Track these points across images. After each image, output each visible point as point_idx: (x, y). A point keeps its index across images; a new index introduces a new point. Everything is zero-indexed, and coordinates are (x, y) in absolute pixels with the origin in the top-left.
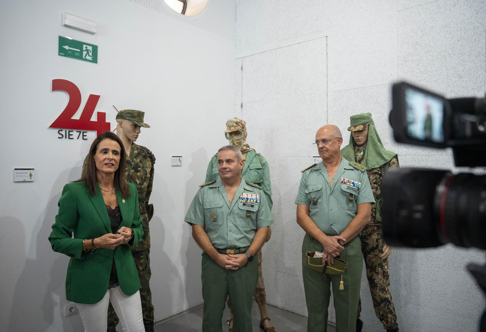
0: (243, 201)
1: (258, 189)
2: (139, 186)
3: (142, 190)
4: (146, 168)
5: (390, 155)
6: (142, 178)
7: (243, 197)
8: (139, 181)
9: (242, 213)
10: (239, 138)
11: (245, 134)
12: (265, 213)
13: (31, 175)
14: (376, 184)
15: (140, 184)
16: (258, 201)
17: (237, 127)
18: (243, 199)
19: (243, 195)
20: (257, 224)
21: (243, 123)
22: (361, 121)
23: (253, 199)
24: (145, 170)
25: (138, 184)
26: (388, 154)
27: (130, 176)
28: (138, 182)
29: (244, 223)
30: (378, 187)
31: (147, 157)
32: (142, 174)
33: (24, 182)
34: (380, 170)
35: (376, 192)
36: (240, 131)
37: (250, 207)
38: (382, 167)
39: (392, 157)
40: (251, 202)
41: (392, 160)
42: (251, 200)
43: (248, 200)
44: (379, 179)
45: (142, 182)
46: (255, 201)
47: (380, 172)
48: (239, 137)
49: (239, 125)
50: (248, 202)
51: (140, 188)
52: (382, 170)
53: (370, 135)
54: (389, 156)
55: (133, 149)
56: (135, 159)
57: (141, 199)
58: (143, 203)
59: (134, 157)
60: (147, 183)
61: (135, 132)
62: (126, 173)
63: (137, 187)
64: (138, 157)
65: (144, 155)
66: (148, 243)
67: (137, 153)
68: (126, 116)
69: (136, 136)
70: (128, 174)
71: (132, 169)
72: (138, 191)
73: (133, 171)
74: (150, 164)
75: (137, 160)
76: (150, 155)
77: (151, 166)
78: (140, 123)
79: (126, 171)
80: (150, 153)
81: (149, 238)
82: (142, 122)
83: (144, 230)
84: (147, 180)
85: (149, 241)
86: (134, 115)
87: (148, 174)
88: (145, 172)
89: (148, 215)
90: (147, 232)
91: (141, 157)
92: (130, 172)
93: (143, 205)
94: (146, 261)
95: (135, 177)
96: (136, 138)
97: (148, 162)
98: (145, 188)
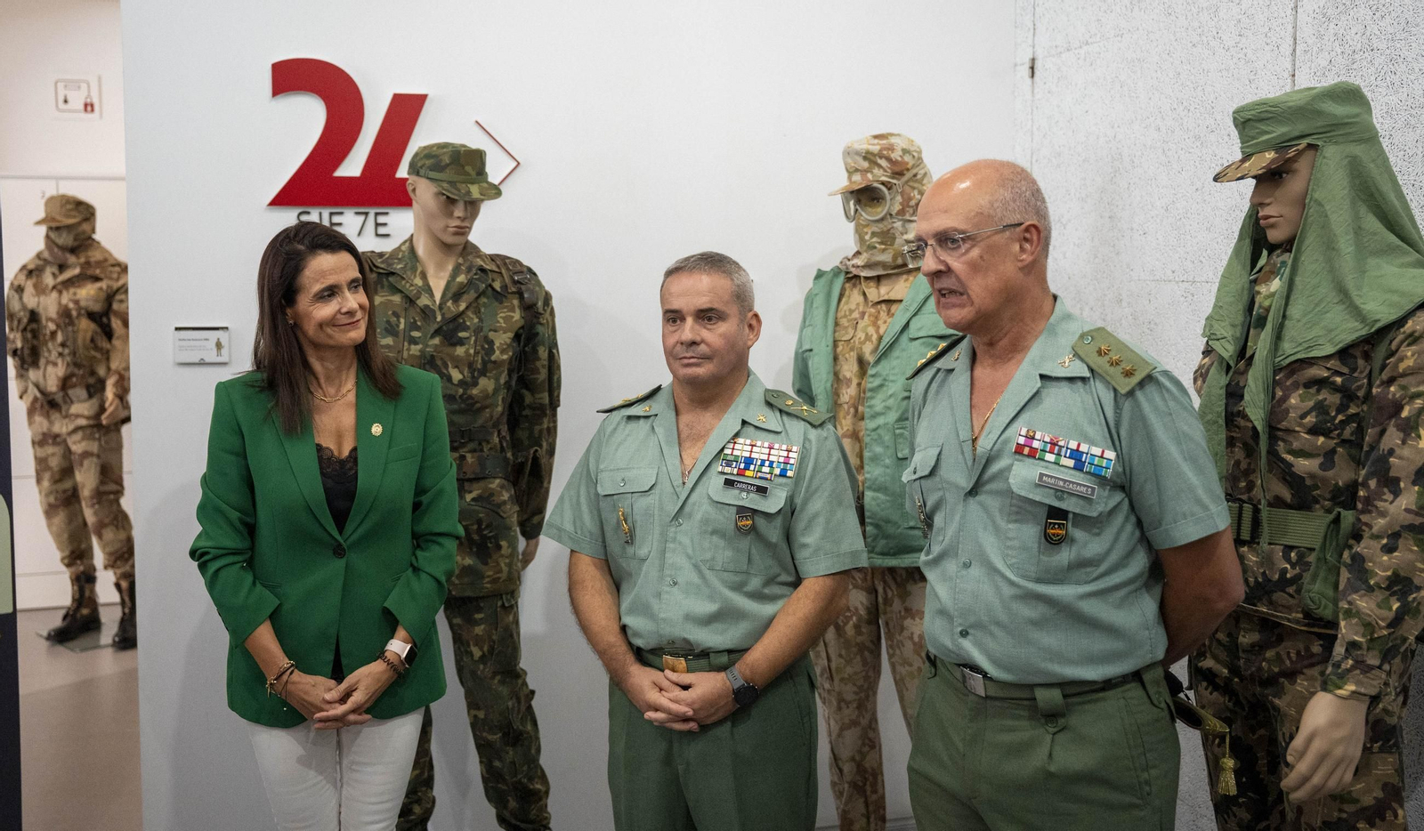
0: (728, 470)
1: (803, 423)
2: (461, 391)
3: (470, 401)
4: (490, 330)
5: (1403, 294)
6: (470, 365)
7: (736, 453)
8: (461, 373)
9: (721, 518)
10: (878, 214)
11: (910, 199)
12: (821, 520)
13: (219, 345)
14: (1326, 434)
15: (462, 383)
16: (790, 473)
17: (872, 173)
18: (729, 465)
19: (737, 446)
20: (796, 562)
21: (896, 156)
22: (1267, 133)
23: (771, 466)
25: (455, 382)
26: (1396, 292)
28: (456, 375)
29: (729, 553)
30: (1333, 451)
31: (509, 296)
32: (472, 351)
33: (202, 363)
34: (1345, 370)
35: (1321, 473)
36: (876, 188)
37: (752, 495)
38: (1357, 353)
39: (1409, 306)
40: (759, 474)
41: (1410, 323)
42: (762, 465)
43: (752, 467)
44: (1339, 411)
45: (473, 377)
46: (777, 471)
47: (1339, 380)
48: (879, 209)
49: (880, 166)
50: (748, 473)
51: (461, 396)
52: (1354, 370)
53: (1316, 195)
54: (1395, 298)
55: (456, 271)
56: (449, 303)
57: (470, 430)
58: (480, 444)
59: (450, 295)
60: (497, 380)
61: (450, 215)
62: (413, 347)
63: (453, 392)
64: (465, 297)
65: (486, 288)
66: (498, 575)
67: (466, 281)
68: (421, 167)
69: (455, 229)
70: (420, 351)
71: (432, 337)
72: (455, 407)
73: (436, 341)
74: (517, 315)
75: (458, 306)
76: (519, 285)
77: (522, 323)
78: (463, 187)
79: (413, 341)
80: (518, 282)
81: (507, 561)
82: (472, 183)
83: (480, 530)
84: (494, 372)
85: (505, 569)
86: (441, 161)
87: (497, 352)
88: (486, 346)
89: (506, 483)
90: (496, 538)
91: (472, 295)
92: (427, 346)
93: (482, 450)
94: (494, 632)
95: (447, 359)
96: (456, 234)
97: (504, 312)
98: (487, 397)
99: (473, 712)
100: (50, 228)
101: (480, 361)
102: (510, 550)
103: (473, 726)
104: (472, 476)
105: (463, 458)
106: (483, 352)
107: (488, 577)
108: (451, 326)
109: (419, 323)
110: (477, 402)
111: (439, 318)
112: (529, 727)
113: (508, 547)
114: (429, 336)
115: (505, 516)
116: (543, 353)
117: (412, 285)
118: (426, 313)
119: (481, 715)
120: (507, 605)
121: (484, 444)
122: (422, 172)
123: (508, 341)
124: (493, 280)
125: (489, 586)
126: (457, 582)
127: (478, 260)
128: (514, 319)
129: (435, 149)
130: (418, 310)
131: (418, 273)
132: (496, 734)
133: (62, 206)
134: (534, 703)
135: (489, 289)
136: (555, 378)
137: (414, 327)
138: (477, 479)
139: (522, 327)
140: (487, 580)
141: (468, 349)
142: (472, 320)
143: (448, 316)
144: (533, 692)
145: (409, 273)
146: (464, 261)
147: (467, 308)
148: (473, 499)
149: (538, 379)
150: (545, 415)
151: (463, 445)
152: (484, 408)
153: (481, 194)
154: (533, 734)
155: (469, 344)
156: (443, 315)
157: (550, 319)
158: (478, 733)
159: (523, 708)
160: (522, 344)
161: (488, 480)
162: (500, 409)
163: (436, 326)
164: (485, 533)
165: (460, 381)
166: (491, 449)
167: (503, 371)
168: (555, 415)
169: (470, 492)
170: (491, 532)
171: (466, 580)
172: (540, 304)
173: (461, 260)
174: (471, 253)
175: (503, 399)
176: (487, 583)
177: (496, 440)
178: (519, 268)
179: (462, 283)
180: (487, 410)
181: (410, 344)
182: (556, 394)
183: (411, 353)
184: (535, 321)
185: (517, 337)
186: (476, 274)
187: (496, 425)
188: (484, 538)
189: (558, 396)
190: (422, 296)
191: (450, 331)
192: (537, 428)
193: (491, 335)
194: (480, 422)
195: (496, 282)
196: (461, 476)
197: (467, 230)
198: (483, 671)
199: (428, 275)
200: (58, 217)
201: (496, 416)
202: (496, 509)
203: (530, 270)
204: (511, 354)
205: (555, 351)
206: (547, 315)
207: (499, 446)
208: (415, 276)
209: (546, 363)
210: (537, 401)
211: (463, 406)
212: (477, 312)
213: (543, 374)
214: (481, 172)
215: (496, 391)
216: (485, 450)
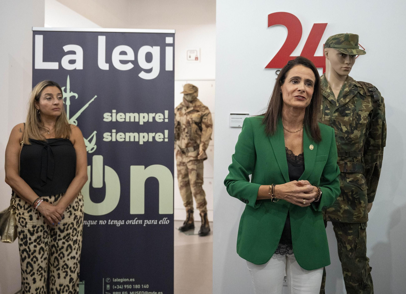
2: (346, 135)
3: (350, 140)
4: (359, 110)
6: (350, 125)
8: (347, 128)
15: (347, 132)
24: (357, 114)
25: (344, 132)
27: (331, 121)
28: (344, 129)
31: (367, 97)
32: (351, 119)
33: (239, 127)
45: (351, 130)
51: (346, 138)
55: (344, 87)
56: (342, 99)
57: (349, 152)
58: (353, 159)
59: (342, 96)
60: (362, 131)
61: (343, 63)
62: (326, 117)
63: (342, 136)
64: (348, 96)
65: (357, 94)
66: (360, 215)
67: (349, 91)
68: (331, 44)
69: (345, 68)
70: (329, 118)
71: (335, 113)
72: (344, 142)
73: (336, 114)
74: (370, 105)
75: (346, 100)
76: (371, 93)
77: (372, 108)
78: (350, 50)
79: (326, 114)
80: (371, 91)
81: (364, 209)
82: (353, 49)
83: (352, 195)
84: (361, 128)
85: (363, 213)
86: (340, 40)
87: (362, 120)
88: (358, 117)
89: (363, 176)
90: (359, 199)
91: (352, 96)
92: (332, 116)
93: (354, 161)
94: (357, 239)
95: (340, 122)
96: (345, 70)
97: (365, 103)
98: (357, 138)
99: (345, 273)
100: (185, 95)
101: (355, 123)
102: (365, 205)
103: (345, 279)
104: (350, 172)
105: (346, 163)
106: (356, 120)
107: (355, 215)
108: (342, 108)
109: (329, 107)
110: (353, 140)
111: (338, 105)
112: (369, 283)
113: (364, 203)
114: (333, 112)
115: (363, 190)
116: (380, 122)
117: (326, 92)
118: (331, 103)
119: (349, 274)
120: (363, 228)
121: (355, 159)
122: (332, 45)
123: (367, 115)
124: (360, 91)
125: (355, 219)
126: (342, 216)
127: (353, 82)
128: (369, 106)
129: (337, 36)
130: (328, 102)
131: (328, 88)
132: (356, 284)
133: (189, 87)
134: (371, 272)
135: (358, 94)
136: (384, 134)
137: (327, 108)
138: (351, 173)
139: (372, 110)
140: (355, 216)
141: (350, 118)
142: (351, 106)
143: (342, 104)
144: (371, 268)
145: (324, 87)
146: (348, 83)
147: (349, 101)
148: (350, 182)
149: (377, 133)
150: (380, 150)
151: (346, 158)
152: (355, 143)
153: (357, 53)
154: (371, 286)
155: (350, 116)
156: (339, 104)
157: (383, 108)
158: (347, 282)
159: (367, 274)
160: (372, 118)
161: (356, 174)
162: (362, 144)
163: (336, 108)
164: (354, 196)
165: (346, 131)
166: (357, 161)
167: (364, 128)
168: (383, 150)
169: (349, 178)
170: (357, 196)
171: (345, 216)
172: (380, 101)
173: (346, 82)
174: (350, 80)
175: (363, 140)
176: (354, 218)
177: (360, 158)
178: (371, 86)
179: (347, 91)
180: (357, 144)
181: (325, 116)
182: (384, 141)
183: (325, 119)
184: (378, 108)
185: (370, 115)
186: (353, 88)
187: (360, 151)
188: (354, 198)
189: (385, 142)
190: (330, 96)
191: (342, 110)
192: (375, 155)
193: (360, 112)
194: (353, 149)
195: (361, 91)
196: (345, 171)
197: (350, 69)
198: (351, 256)
199: (332, 88)
200: (187, 91)
201: (360, 147)
202: (359, 186)
203: (375, 87)
204: (368, 121)
205: (384, 122)
206: (382, 106)
207: (360, 160)
208: (327, 89)
209: (381, 126)
210: (377, 143)
211: (347, 142)
212: (353, 103)
213: (380, 131)
214: (357, 44)
215: (361, 136)
216: (355, 161)
